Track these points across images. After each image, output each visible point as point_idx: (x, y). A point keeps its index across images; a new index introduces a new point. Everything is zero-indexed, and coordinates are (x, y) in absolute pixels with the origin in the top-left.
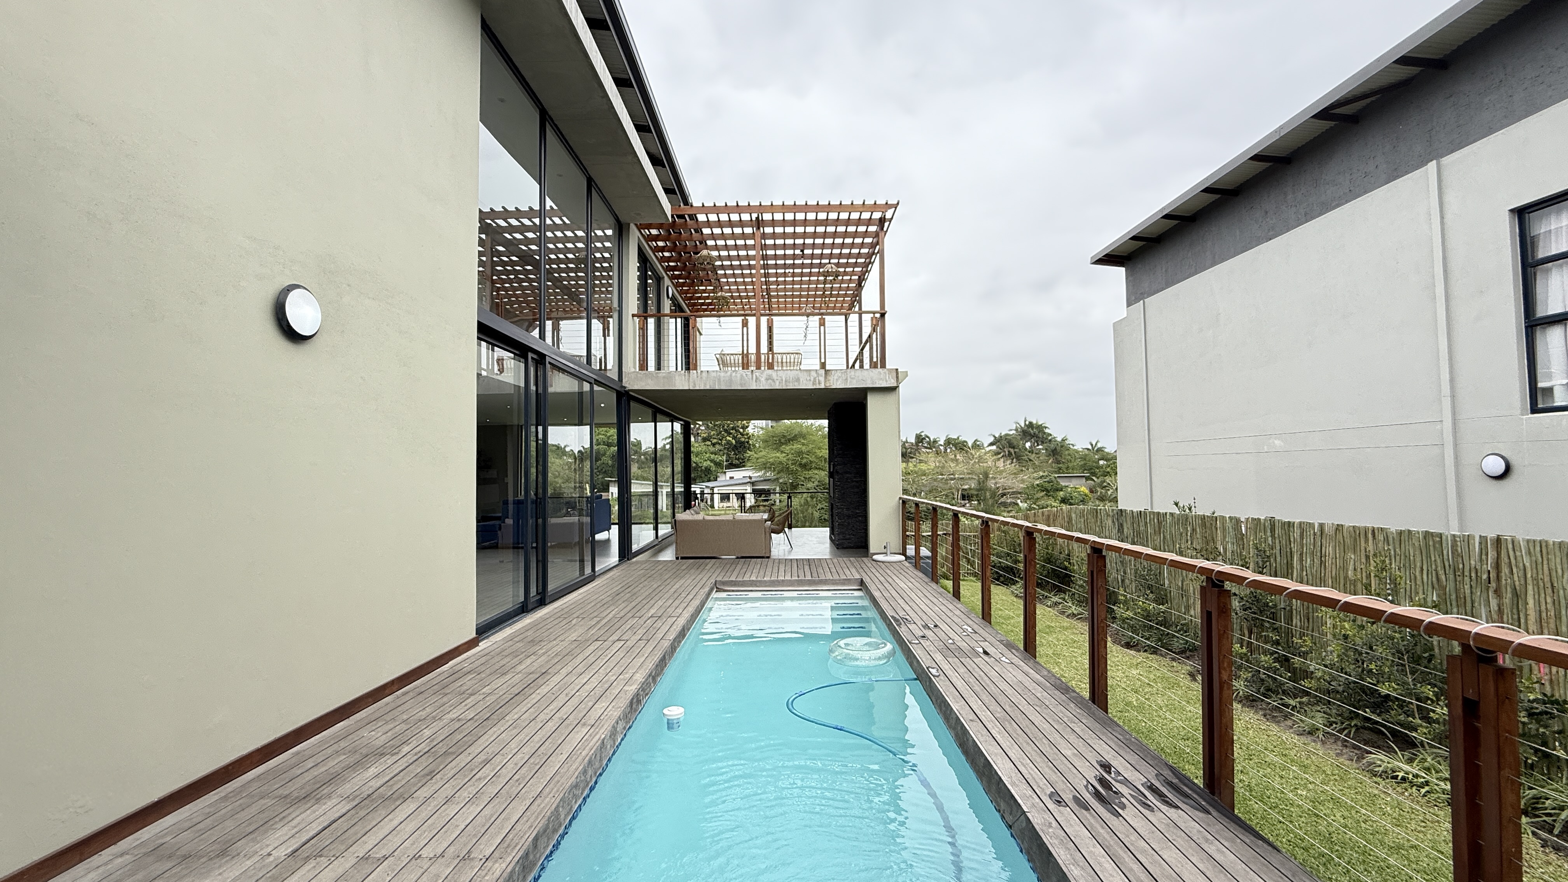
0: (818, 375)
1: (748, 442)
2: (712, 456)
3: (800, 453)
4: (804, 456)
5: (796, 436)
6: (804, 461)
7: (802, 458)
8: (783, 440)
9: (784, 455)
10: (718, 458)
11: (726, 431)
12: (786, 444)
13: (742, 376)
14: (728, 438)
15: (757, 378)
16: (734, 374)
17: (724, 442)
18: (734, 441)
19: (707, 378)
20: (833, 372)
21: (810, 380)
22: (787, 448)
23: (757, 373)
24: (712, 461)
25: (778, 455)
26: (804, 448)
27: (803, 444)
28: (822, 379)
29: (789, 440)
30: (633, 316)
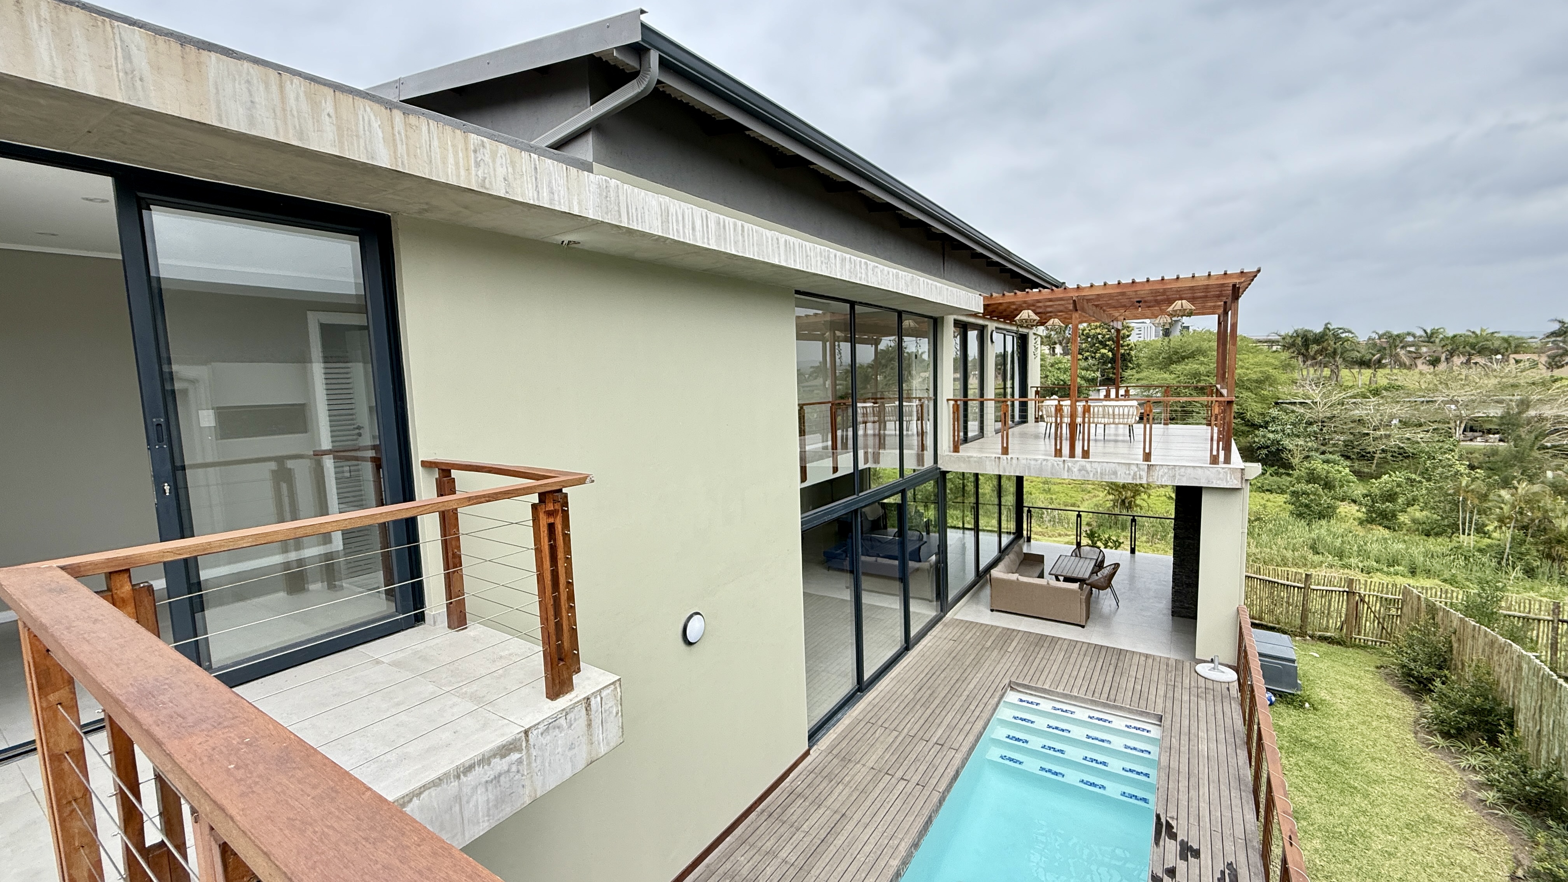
0: (1139, 469)
1: (1129, 354)
2: (1083, 373)
3: (1196, 375)
4: (1203, 378)
5: (1193, 352)
6: (1202, 384)
7: (1199, 381)
8: (1174, 358)
9: (1173, 376)
10: (1090, 375)
11: (1101, 342)
12: (1178, 362)
13: (1053, 465)
14: (1103, 351)
15: (1069, 468)
16: (1044, 463)
17: (1098, 355)
18: (1110, 354)
19: (1017, 465)
20: (1158, 468)
21: (1129, 474)
22: (1179, 368)
23: (1070, 462)
24: (1083, 378)
25: (1166, 376)
26: (1202, 369)
27: (1202, 363)
28: (1144, 474)
29: (1183, 358)
30: (948, 400)
